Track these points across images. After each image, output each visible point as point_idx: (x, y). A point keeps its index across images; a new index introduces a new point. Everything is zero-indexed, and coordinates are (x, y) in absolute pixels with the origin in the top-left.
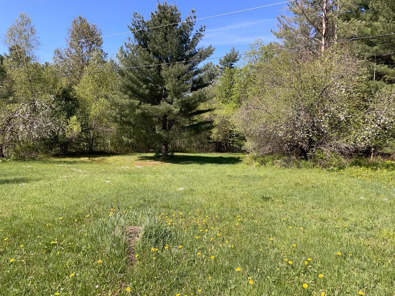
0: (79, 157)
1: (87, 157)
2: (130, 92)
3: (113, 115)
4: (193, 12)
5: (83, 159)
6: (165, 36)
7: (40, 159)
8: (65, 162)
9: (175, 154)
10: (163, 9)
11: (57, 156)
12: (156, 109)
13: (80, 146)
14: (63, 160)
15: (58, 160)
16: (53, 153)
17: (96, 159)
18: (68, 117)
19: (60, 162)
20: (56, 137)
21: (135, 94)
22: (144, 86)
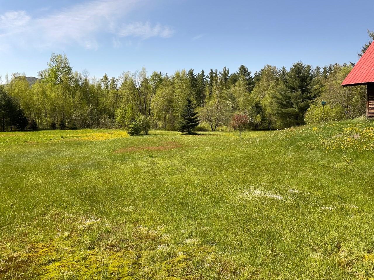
2: (279, 104)
16: (251, 129)
20: (252, 123)
21: (281, 104)
22: (284, 101)
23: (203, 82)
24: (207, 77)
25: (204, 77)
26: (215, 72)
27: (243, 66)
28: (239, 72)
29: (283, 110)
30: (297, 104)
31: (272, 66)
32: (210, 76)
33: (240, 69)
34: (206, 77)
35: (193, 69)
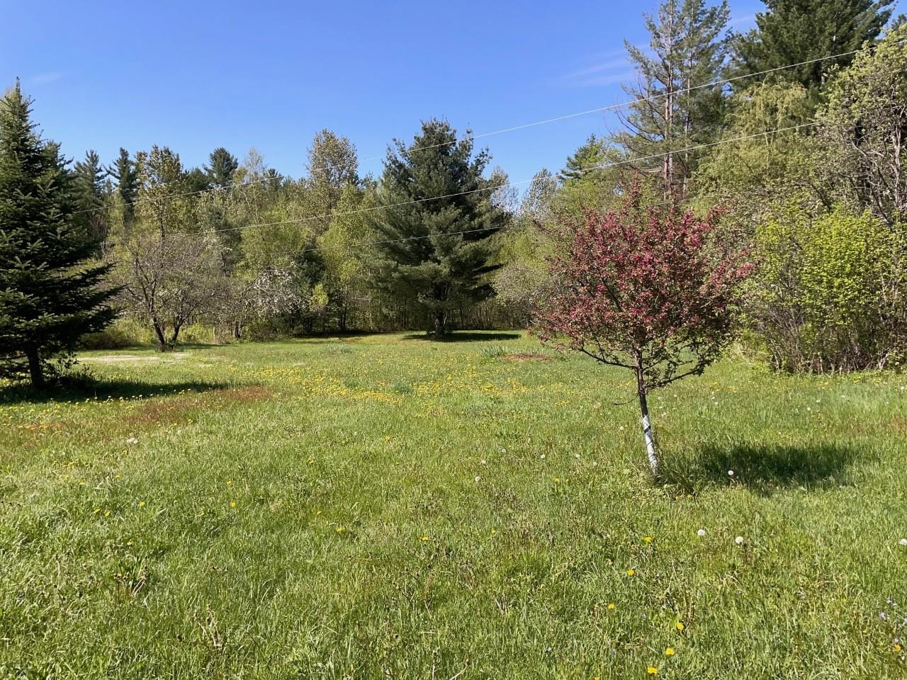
0: (327, 337)
1: (337, 337)
2: (386, 249)
3: (367, 280)
4: (468, 132)
5: (332, 339)
6: (429, 173)
7: (280, 340)
8: (309, 342)
9: (454, 332)
10: (429, 131)
11: (299, 336)
12: (418, 270)
13: (328, 323)
14: (307, 340)
15: (301, 340)
16: (294, 332)
17: (348, 339)
18: (312, 286)
19: (305, 343)
20: (298, 311)
21: (394, 251)
22: (404, 240)
23: (93, 187)
24: (109, 172)
25: (99, 174)
26: (135, 160)
27: (222, 150)
28: (210, 168)
29: (405, 268)
30: (447, 250)
31: (339, 137)
32: (118, 171)
33: (214, 158)
34: (105, 173)
35: (57, 142)
